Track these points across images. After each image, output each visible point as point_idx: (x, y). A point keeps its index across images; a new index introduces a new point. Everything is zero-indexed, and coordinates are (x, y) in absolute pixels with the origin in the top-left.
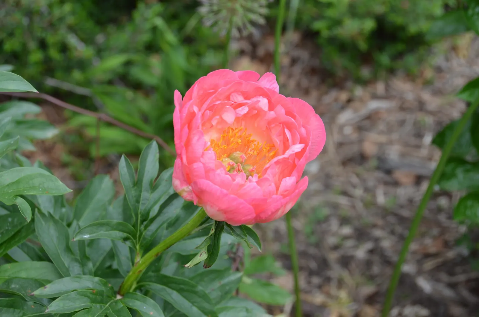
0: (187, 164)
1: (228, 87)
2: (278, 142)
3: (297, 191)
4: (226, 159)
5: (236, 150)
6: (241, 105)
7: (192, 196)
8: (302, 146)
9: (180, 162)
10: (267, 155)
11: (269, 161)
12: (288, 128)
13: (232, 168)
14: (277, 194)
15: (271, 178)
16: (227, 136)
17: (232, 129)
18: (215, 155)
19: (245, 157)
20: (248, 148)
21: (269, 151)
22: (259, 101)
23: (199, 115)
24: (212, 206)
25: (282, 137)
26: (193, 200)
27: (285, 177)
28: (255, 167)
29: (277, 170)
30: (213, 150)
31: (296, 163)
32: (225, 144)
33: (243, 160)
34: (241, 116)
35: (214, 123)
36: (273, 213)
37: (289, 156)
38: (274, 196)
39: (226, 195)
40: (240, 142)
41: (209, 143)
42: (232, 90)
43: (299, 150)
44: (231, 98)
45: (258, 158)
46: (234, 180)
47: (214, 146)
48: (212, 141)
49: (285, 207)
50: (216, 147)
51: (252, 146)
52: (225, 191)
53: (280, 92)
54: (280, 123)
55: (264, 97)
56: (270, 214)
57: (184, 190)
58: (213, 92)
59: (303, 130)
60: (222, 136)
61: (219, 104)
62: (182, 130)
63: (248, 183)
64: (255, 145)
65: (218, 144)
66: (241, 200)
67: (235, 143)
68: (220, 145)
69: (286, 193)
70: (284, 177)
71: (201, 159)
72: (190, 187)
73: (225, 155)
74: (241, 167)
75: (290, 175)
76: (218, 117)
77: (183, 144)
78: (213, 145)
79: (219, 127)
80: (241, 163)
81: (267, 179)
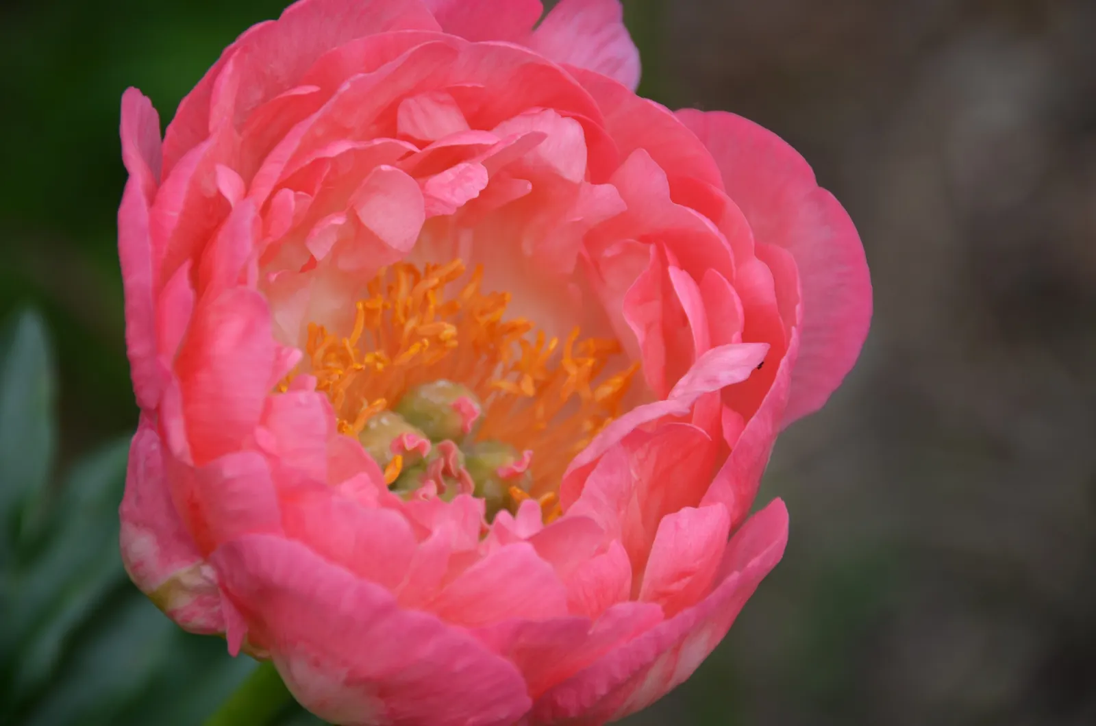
0: (189, 461)
1: (387, 69)
2: (638, 333)
3: (734, 576)
4: (384, 421)
5: (433, 373)
6: (451, 157)
7: (216, 609)
8: (755, 352)
9: (155, 447)
10: (585, 393)
11: (599, 422)
12: (683, 266)
13: (414, 462)
14: (633, 596)
15: (601, 517)
16: (384, 307)
17: (410, 269)
18: (329, 411)
19: (477, 406)
20: (494, 359)
21: (595, 376)
22: (541, 137)
23: (246, 216)
24: (316, 664)
25: (656, 306)
26: (220, 630)
27: (677, 509)
28: (527, 460)
29: (635, 476)
30: (318, 389)
31: (727, 434)
32: (378, 347)
33: (469, 425)
34: (450, 212)
35: (320, 248)
36: (617, 688)
37: (692, 407)
38: (624, 608)
39: (385, 610)
40: (453, 338)
41: (297, 355)
42: (406, 83)
43: (740, 375)
44: (404, 126)
45: (540, 411)
46: (425, 533)
47: (325, 359)
48: (313, 336)
49: (677, 650)
50: (331, 364)
51: (512, 351)
52: (379, 593)
53: (645, 90)
54: (646, 239)
55: (563, 116)
56: (602, 690)
57: (176, 584)
58: (312, 94)
59: (759, 275)
60: (360, 306)
61: (342, 155)
62: (160, 288)
63: (492, 548)
64: (524, 343)
65: (344, 349)
66: (458, 633)
67: (426, 341)
68: (351, 352)
69: (676, 587)
70: (670, 507)
71: (260, 432)
72: (208, 572)
73: (380, 402)
74: (458, 457)
75: (695, 498)
76: (339, 221)
77: (167, 362)
78: (320, 353)
79: (346, 264)
80: (460, 437)
81: (583, 524)
